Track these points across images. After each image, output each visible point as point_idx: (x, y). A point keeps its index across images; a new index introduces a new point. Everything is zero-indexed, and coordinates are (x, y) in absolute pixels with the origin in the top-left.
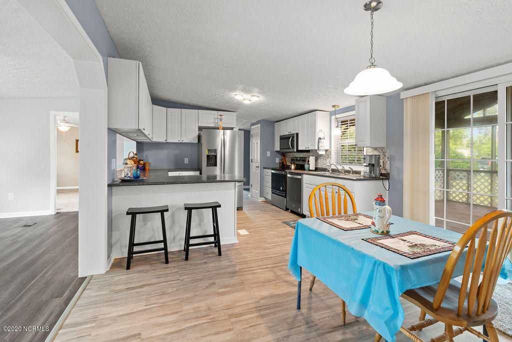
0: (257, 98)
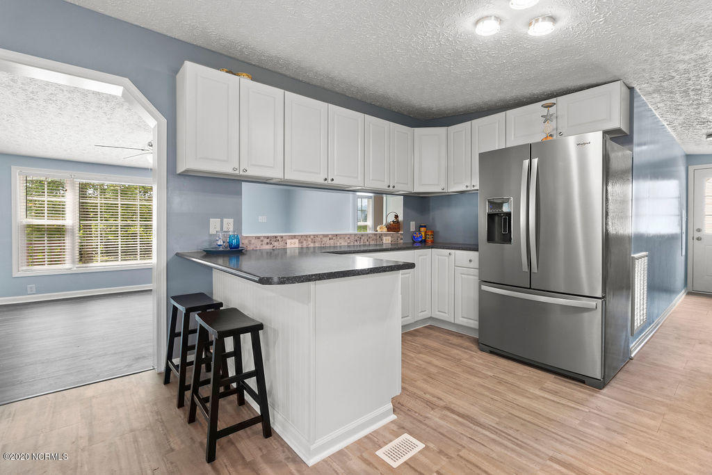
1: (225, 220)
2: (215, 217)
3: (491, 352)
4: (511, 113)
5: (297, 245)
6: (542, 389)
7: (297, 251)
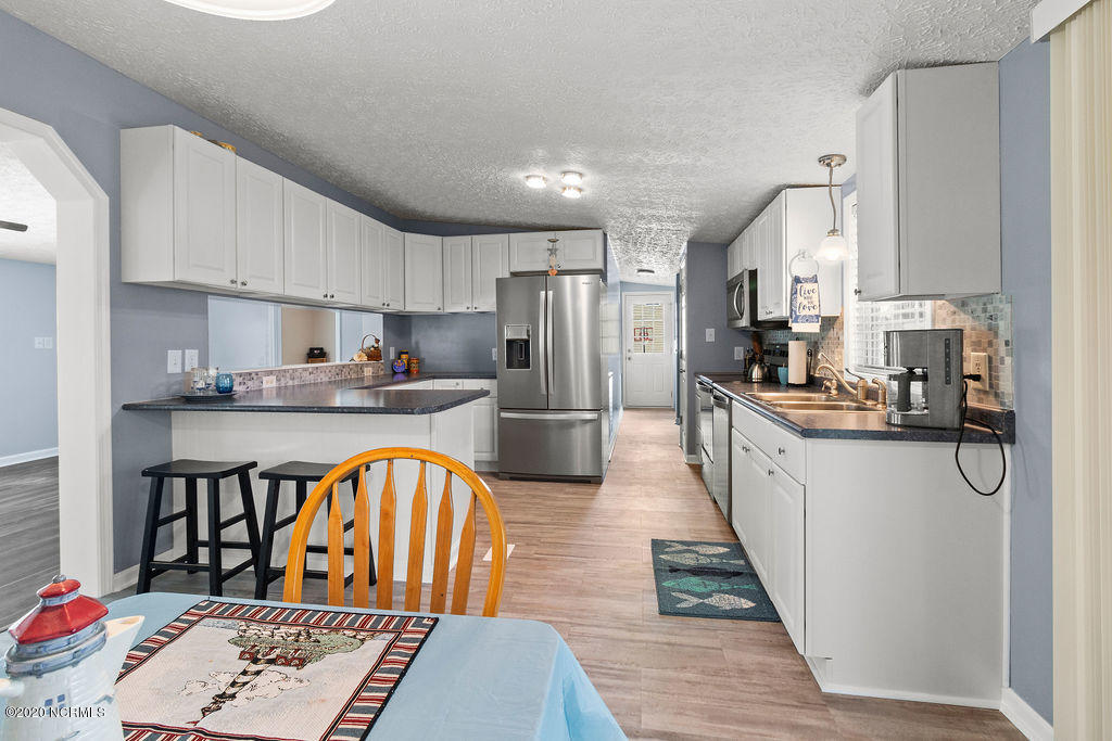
0: (577, 177)
1: (187, 351)
2: (175, 348)
3: (512, 479)
4: (516, 237)
5: (274, 384)
6: (567, 493)
7: (274, 392)
